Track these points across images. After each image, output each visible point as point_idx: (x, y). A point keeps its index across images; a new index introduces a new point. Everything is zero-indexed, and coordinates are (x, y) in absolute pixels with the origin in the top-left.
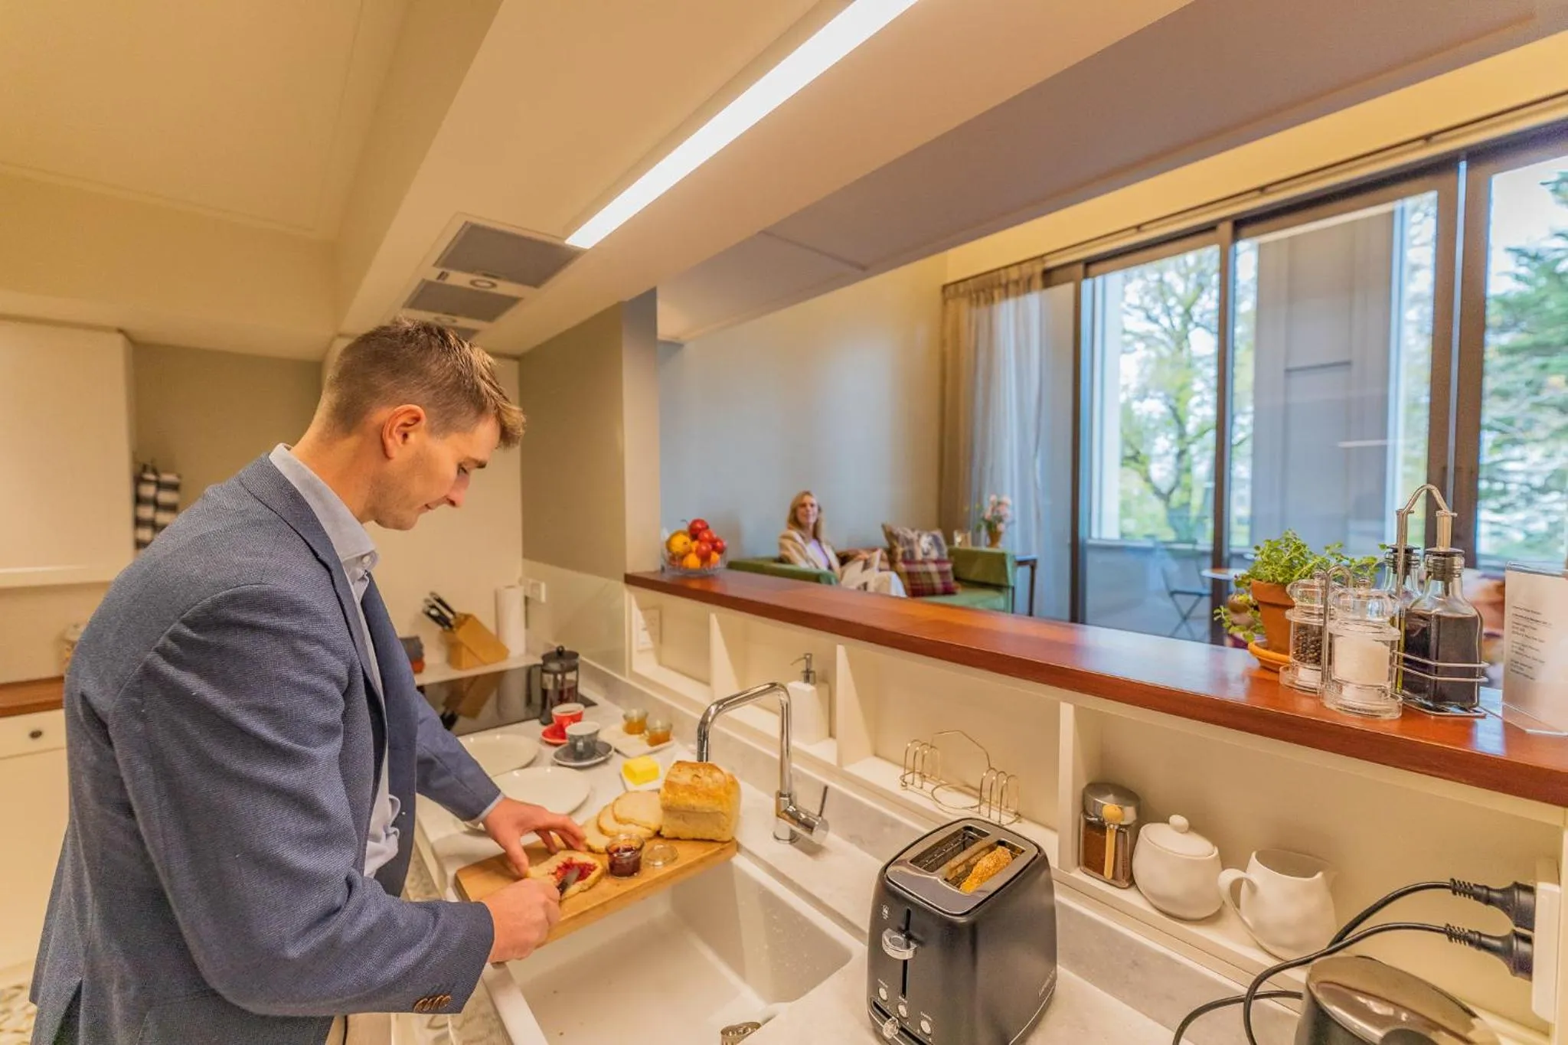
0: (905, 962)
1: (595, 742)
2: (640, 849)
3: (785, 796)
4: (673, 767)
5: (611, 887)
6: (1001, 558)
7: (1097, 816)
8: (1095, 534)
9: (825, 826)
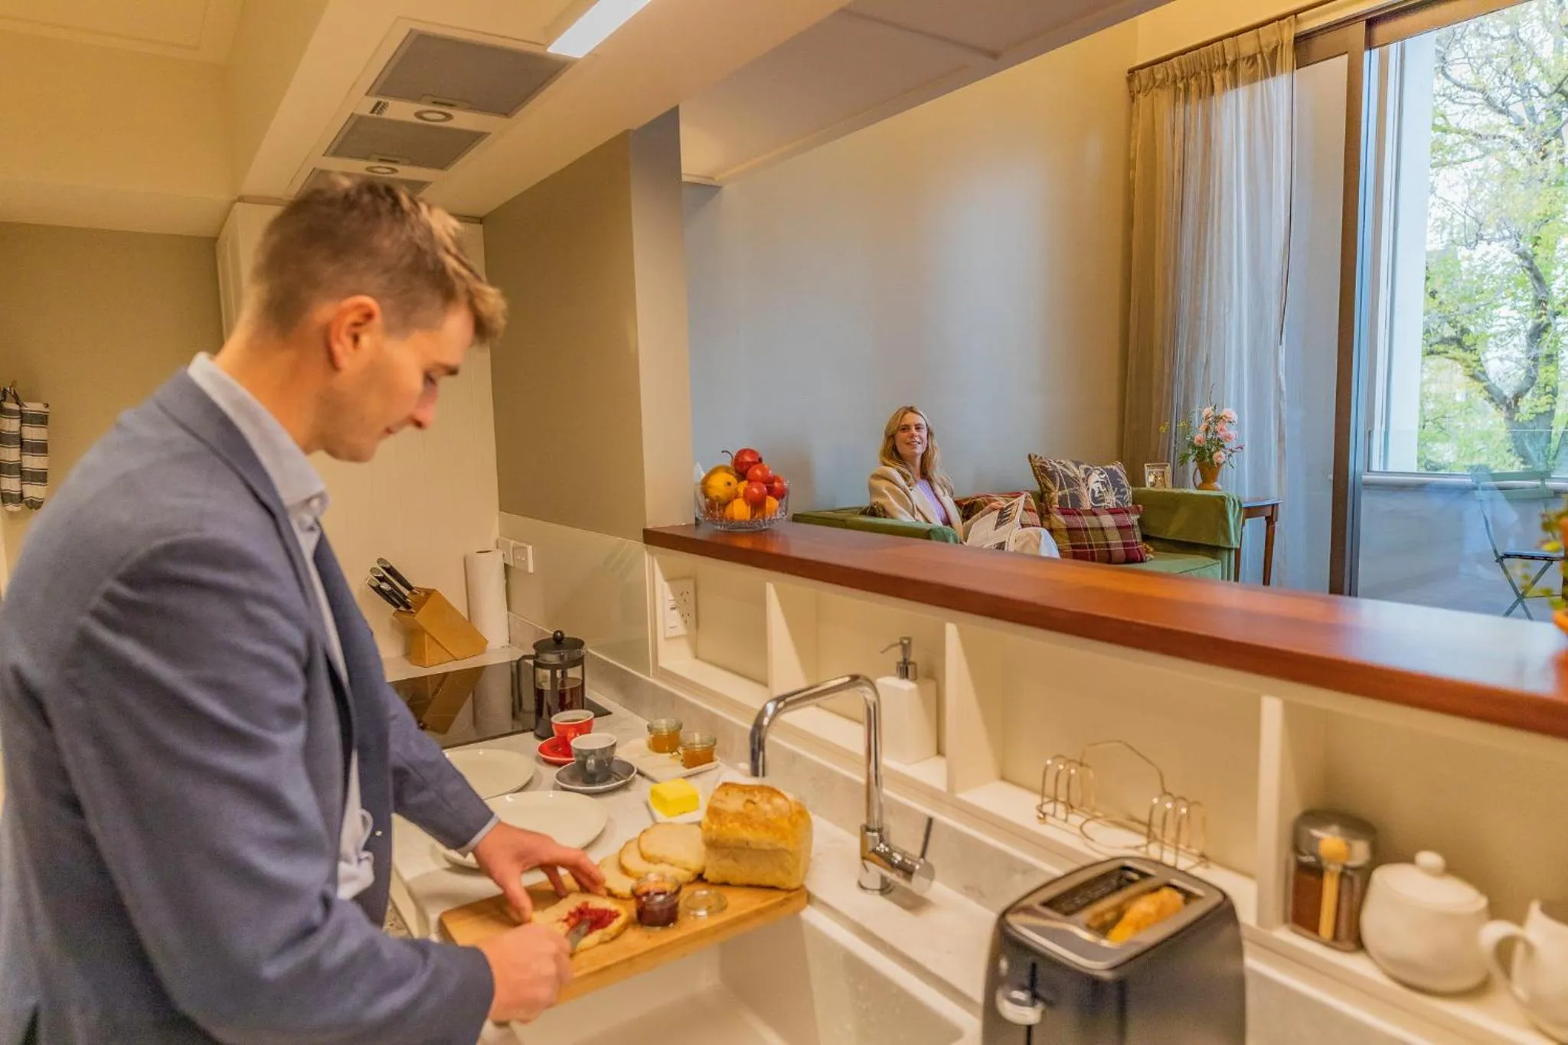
0: (1029, 1028)
1: (611, 760)
2: (677, 892)
3: (873, 831)
4: (719, 789)
5: (638, 940)
6: (1219, 505)
7: (1312, 854)
8: (1376, 466)
9: (930, 873)
